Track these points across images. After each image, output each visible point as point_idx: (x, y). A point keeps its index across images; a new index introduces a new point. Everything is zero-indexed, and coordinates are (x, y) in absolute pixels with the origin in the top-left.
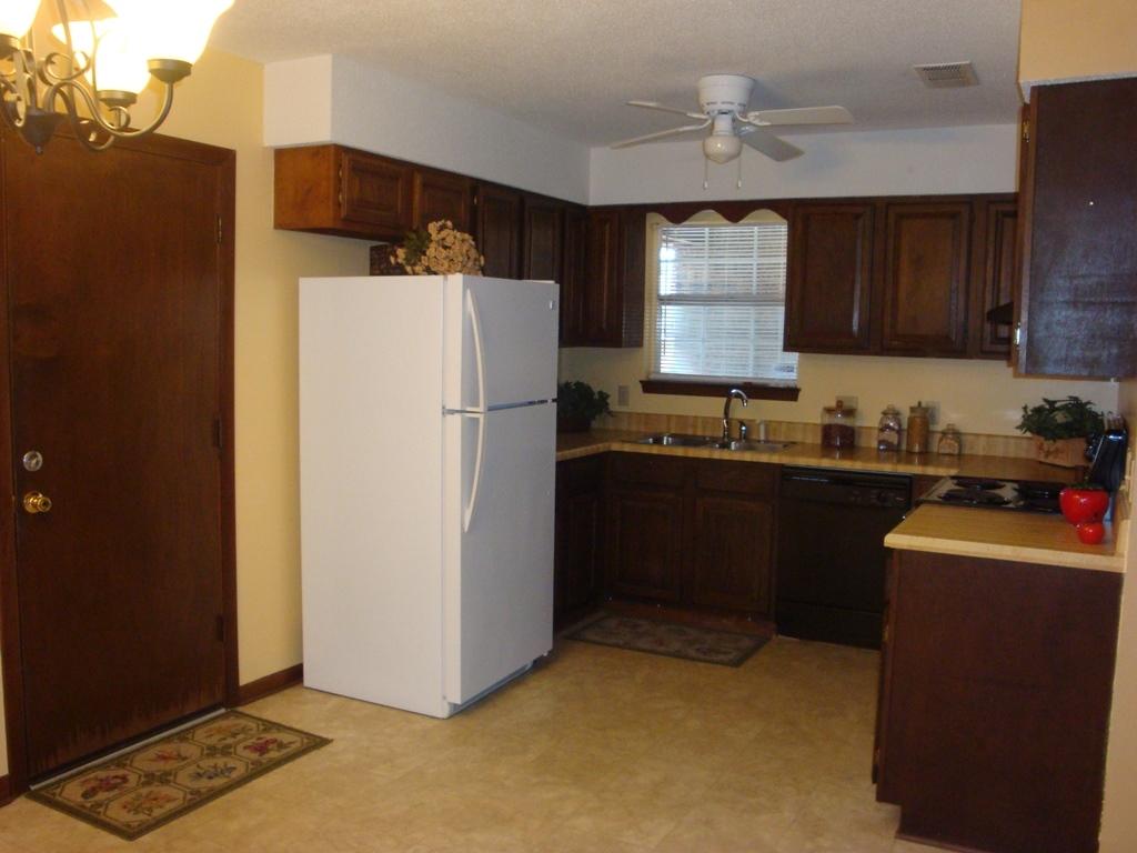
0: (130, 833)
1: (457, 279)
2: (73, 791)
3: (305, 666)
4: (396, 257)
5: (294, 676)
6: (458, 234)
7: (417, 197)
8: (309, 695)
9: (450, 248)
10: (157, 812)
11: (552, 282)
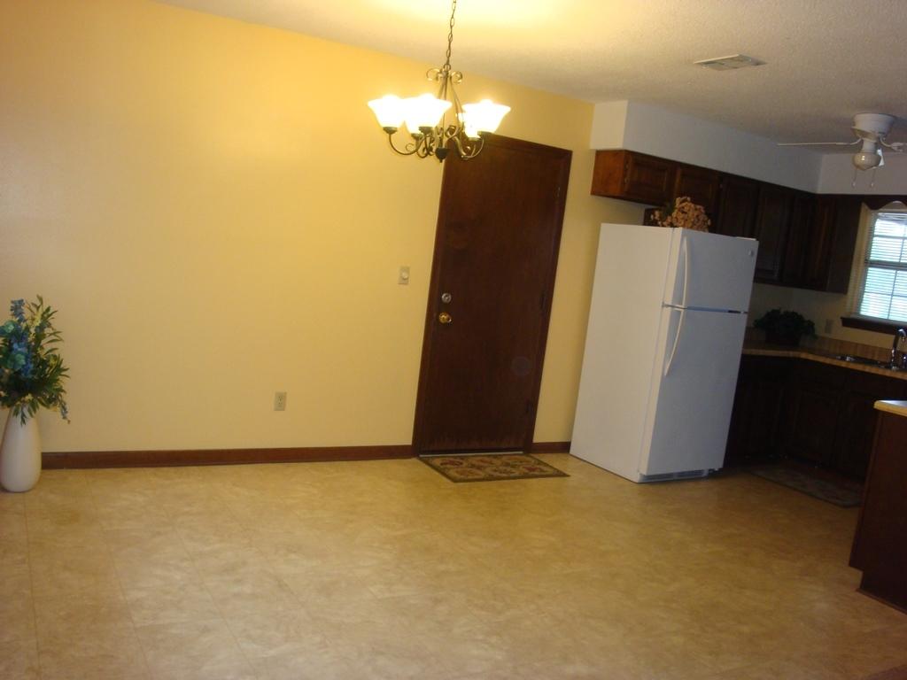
0: (455, 480)
1: (679, 231)
2: (437, 462)
3: (572, 444)
4: (655, 216)
5: (565, 447)
6: (693, 206)
7: (678, 180)
8: (571, 458)
9: (686, 213)
10: (470, 477)
11: (754, 240)
